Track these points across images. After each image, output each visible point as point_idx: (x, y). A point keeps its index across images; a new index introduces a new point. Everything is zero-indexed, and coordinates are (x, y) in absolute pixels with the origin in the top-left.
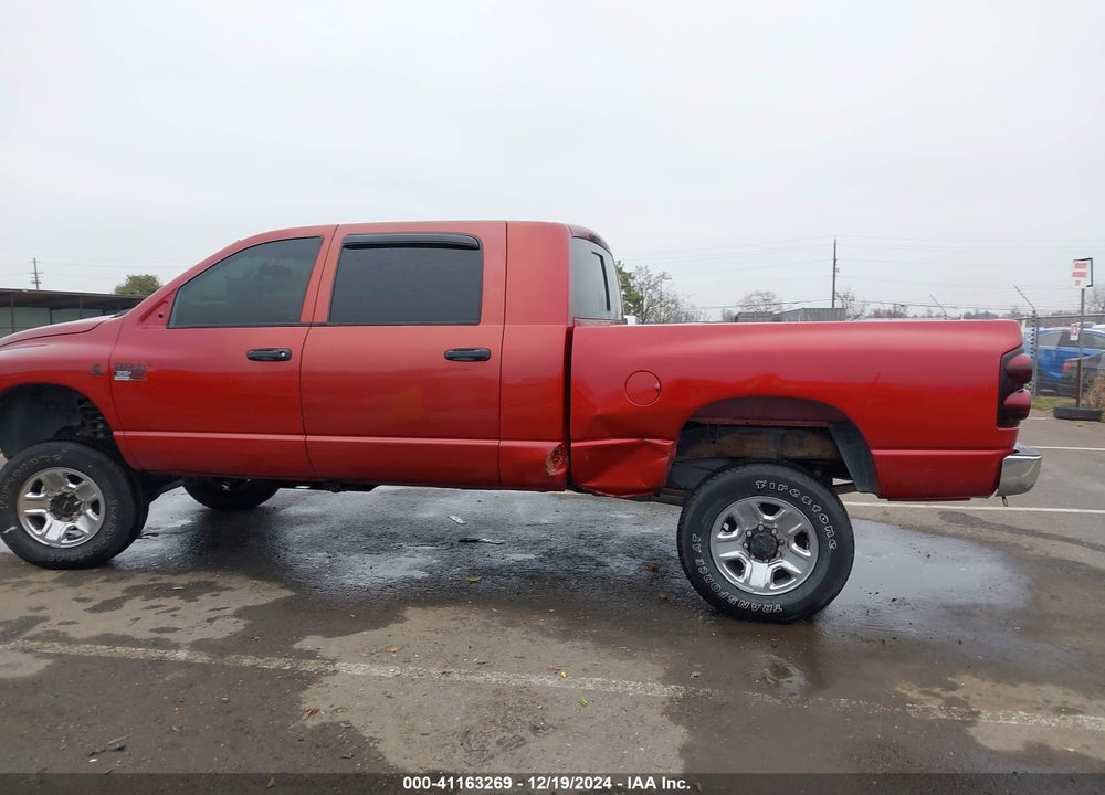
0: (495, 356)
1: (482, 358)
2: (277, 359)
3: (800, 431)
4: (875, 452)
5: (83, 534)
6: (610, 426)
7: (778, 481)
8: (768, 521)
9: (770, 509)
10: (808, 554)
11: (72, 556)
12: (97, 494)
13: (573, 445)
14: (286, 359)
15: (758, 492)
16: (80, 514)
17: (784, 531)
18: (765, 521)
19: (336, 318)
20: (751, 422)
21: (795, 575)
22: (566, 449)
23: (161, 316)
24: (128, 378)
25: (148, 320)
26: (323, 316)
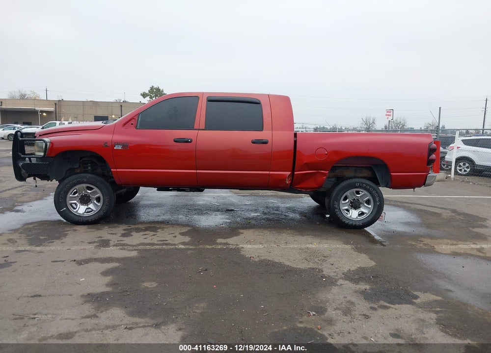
0: (270, 142)
1: (266, 143)
2: (187, 142)
3: (361, 168)
4: (392, 174)
5: (92, 210)
6: (308, 166)
7: (363, 184)
8: (358, 197)
9: (358, 193)
10: (370, 206)
11: (90, 219)
12: (99, 194)
13: (295, 173)
14: (190, 142)
15: (356, 187)
16: (91, 203)
17: (362, 200)
18: (357, 197)
19: (208, 127)
20: (348, 165)
21: (366, 213)
22: (293, 175)
23: (132, 124)
24: (121, 148)
25: (126, 125)
26: (203, 126)
